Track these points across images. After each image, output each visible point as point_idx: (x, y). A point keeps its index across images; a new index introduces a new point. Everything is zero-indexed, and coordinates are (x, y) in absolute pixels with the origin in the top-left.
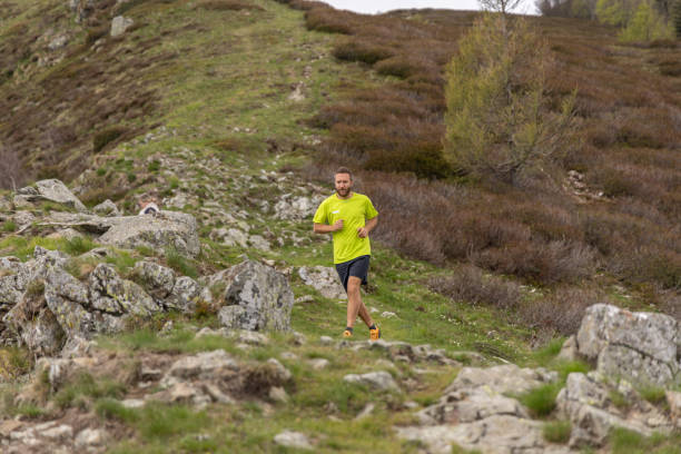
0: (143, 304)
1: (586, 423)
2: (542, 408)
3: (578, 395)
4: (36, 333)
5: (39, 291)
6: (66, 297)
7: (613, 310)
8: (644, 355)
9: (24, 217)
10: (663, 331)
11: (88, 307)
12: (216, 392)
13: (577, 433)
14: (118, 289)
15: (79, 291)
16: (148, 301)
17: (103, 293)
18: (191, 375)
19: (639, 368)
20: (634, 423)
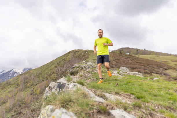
0: (91, 67)
1: (122, 74)
2: (118, 73)
3: (121, 72)
4: (85, 69)
5: (85, 66)
8: (124, 70)
9: (82, 63)
13: (121, 74)
18: (96, 71)
20: (125, 74)
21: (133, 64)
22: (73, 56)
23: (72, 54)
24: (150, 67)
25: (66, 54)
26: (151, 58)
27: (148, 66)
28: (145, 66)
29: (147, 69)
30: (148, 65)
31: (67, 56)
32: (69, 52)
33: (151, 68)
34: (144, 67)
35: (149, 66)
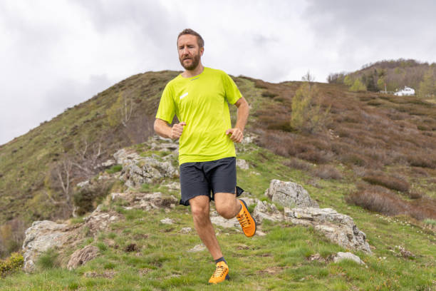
0: (158, 175)
6: (136, 173)
7: (278, 181)
8: (287, 195)
9: (154, 145)
10: (293, 188)
11: (142, 176)
12: (153, 205)
14: (151, 170)
15: (139, 171)
16: (159, 174)
17: (146, 172)
18: (148, 200)
19: (285, 199)
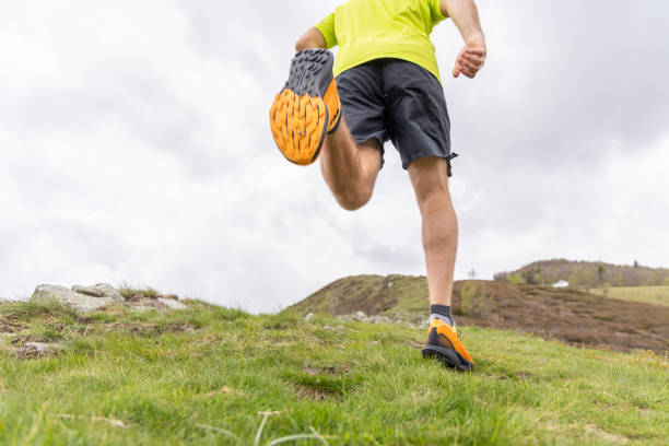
21: (578, 325)
22: (342, 299)
23: (338, 292)
24: (655, 336)
25: (316, 294)
26: (660, 298)
27: (645, 333)
28: (630, 332)
29: (640, 343)
30: (647, 327)
31: (319, 302)
32: (328, 288)
33: (658, 339)
34: (626, 335)
35: (653, 332)
